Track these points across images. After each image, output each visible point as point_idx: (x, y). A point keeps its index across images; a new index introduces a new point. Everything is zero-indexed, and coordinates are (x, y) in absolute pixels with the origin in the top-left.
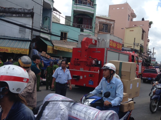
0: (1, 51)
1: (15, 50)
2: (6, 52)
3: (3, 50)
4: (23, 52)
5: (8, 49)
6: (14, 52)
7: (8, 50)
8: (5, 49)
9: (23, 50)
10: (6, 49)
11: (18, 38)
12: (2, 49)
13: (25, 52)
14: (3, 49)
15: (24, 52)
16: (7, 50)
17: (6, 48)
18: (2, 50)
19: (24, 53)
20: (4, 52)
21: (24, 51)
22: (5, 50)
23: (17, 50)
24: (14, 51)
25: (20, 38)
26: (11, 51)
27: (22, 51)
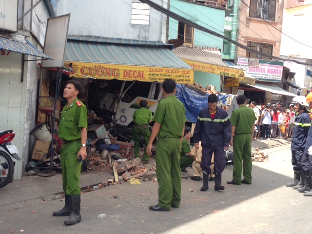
0: (128, 78)
1: (161, 73)
2: (139, 79)
3: (132, 76)
4: (179, 78)
5: (143, 72)
6: (157, 80)
7: (143, 75)
8: (135, 71)
9: (180, 74)
10: (139, 72)
11: (129, 40)
12: (130, 71)
13: (185, 79)
14: (132, 73)
15: (182, 78)
16: (141, 74)
17: (137, 69)
18: (130, 74)
19: (183, 80)
20: (133, 79)
21: (181, 76)
22: (136, 75)
23: (164, 72)
24: (157, 77)
25: (133, 40)
26: (151, 76)
27: (178, 75)
